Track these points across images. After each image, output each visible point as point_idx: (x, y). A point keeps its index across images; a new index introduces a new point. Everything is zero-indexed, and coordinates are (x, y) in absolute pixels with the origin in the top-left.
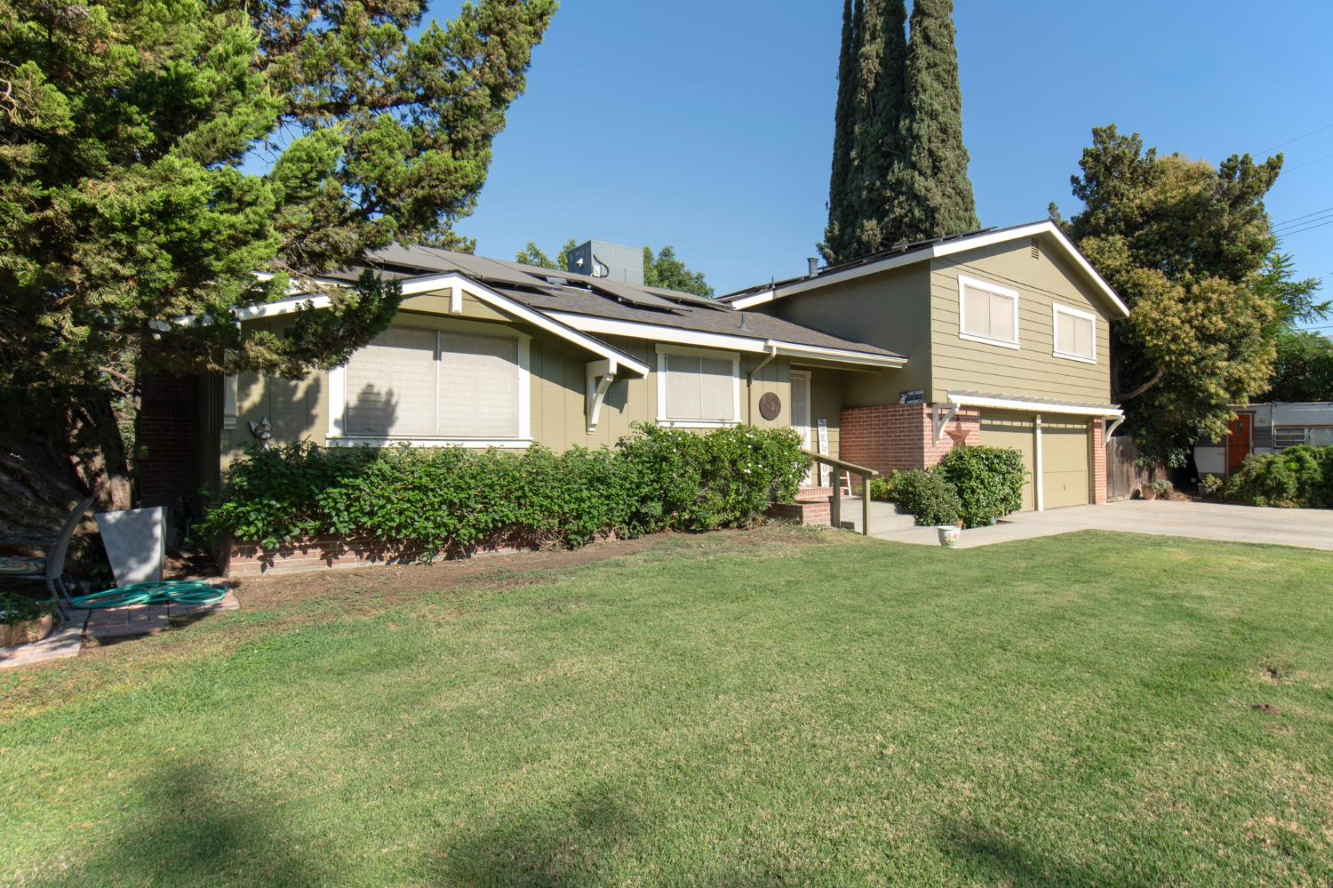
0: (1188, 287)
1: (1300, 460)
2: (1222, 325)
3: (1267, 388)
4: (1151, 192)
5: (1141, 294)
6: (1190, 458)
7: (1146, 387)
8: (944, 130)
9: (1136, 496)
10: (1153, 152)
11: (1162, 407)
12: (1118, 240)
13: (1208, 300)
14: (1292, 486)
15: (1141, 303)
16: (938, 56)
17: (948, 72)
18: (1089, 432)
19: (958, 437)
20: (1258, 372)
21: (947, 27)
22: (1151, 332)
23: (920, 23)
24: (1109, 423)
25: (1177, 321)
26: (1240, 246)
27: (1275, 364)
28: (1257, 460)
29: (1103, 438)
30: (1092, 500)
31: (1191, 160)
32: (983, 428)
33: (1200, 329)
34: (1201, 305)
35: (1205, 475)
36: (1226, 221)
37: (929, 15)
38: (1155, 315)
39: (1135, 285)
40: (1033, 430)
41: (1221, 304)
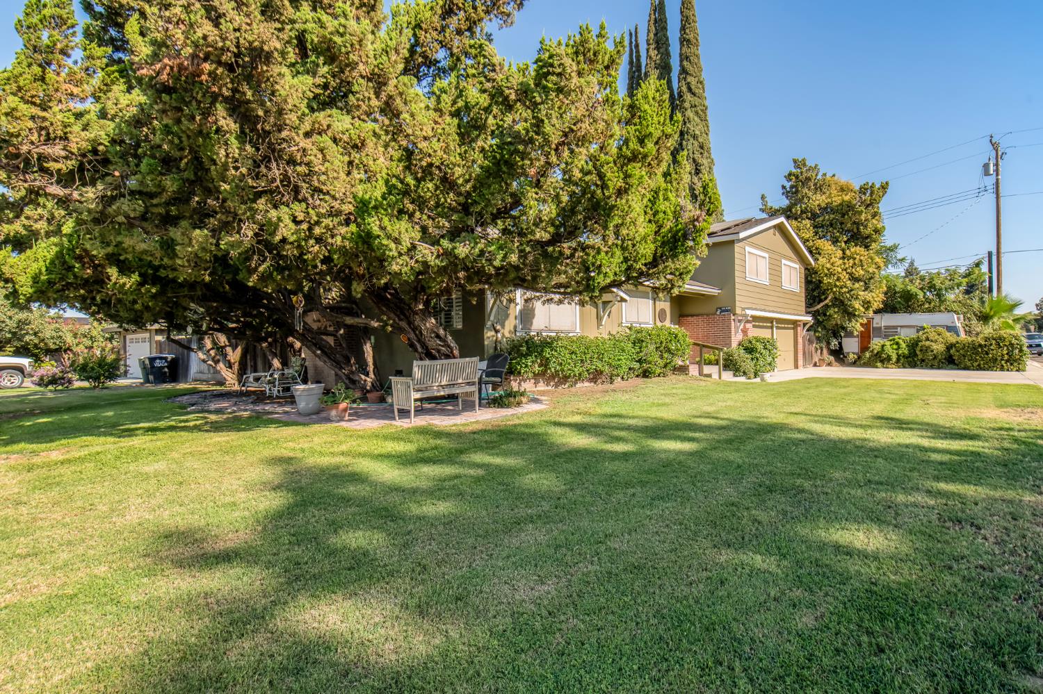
0: (843, 251)
1: (897, 344)
2: (862, 272)
3: (881, 306)
4: (824, 197)
5: (820, 254)
6: (840, 344)
7: (822, 304)
8: (702, 147)
9: (815, 365)
10: (825, 175)
11: (830, 316)
12: (807, 223)
13: (855, 259)
14: (894, 358)
15: (820, 258)
16: (696, 101)
17: (702, 110)
18: (795, 328)
19: (745, 332)
20: (877, 297)
21: (701, 83)
22: (826, 275)
23: (685, 79)
24: (805, 325)
25: (840, 270)
26: (869, 231)
27: (886, 294)
28: (876, 343)
29: (802, 332)
30: (796, 367)
31: (843, 179)
32: (754, 326)
33: (851, 274)
34: (851, 261)
35: (848, 353)
36: (863, 217)
37: (690, 75)
38: (828, 266)
39: (817, 249)
40: (772, 328)
41: (861, 261)
